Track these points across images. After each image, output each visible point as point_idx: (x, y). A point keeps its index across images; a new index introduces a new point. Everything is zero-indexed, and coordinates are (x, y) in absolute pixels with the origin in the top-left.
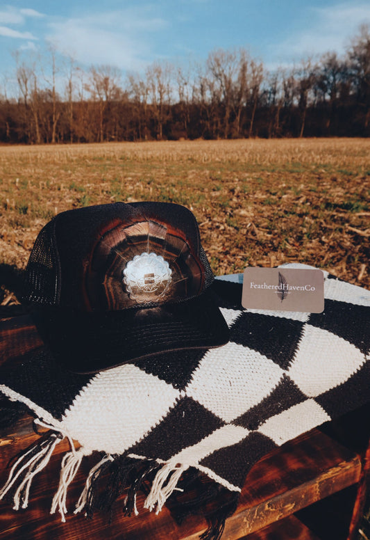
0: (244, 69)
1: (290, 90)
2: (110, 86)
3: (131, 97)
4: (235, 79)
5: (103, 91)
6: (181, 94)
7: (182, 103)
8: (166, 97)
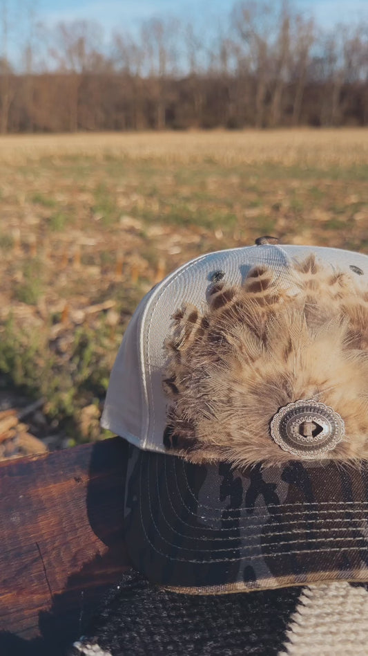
0: (286, 26)
1: (355, 59)
2: (87, 51)
3: (118, 67)
4: (272, 39)
5: (76, 59)
6: (192, 63)
7: (193, 76)
8: (169, 68)
